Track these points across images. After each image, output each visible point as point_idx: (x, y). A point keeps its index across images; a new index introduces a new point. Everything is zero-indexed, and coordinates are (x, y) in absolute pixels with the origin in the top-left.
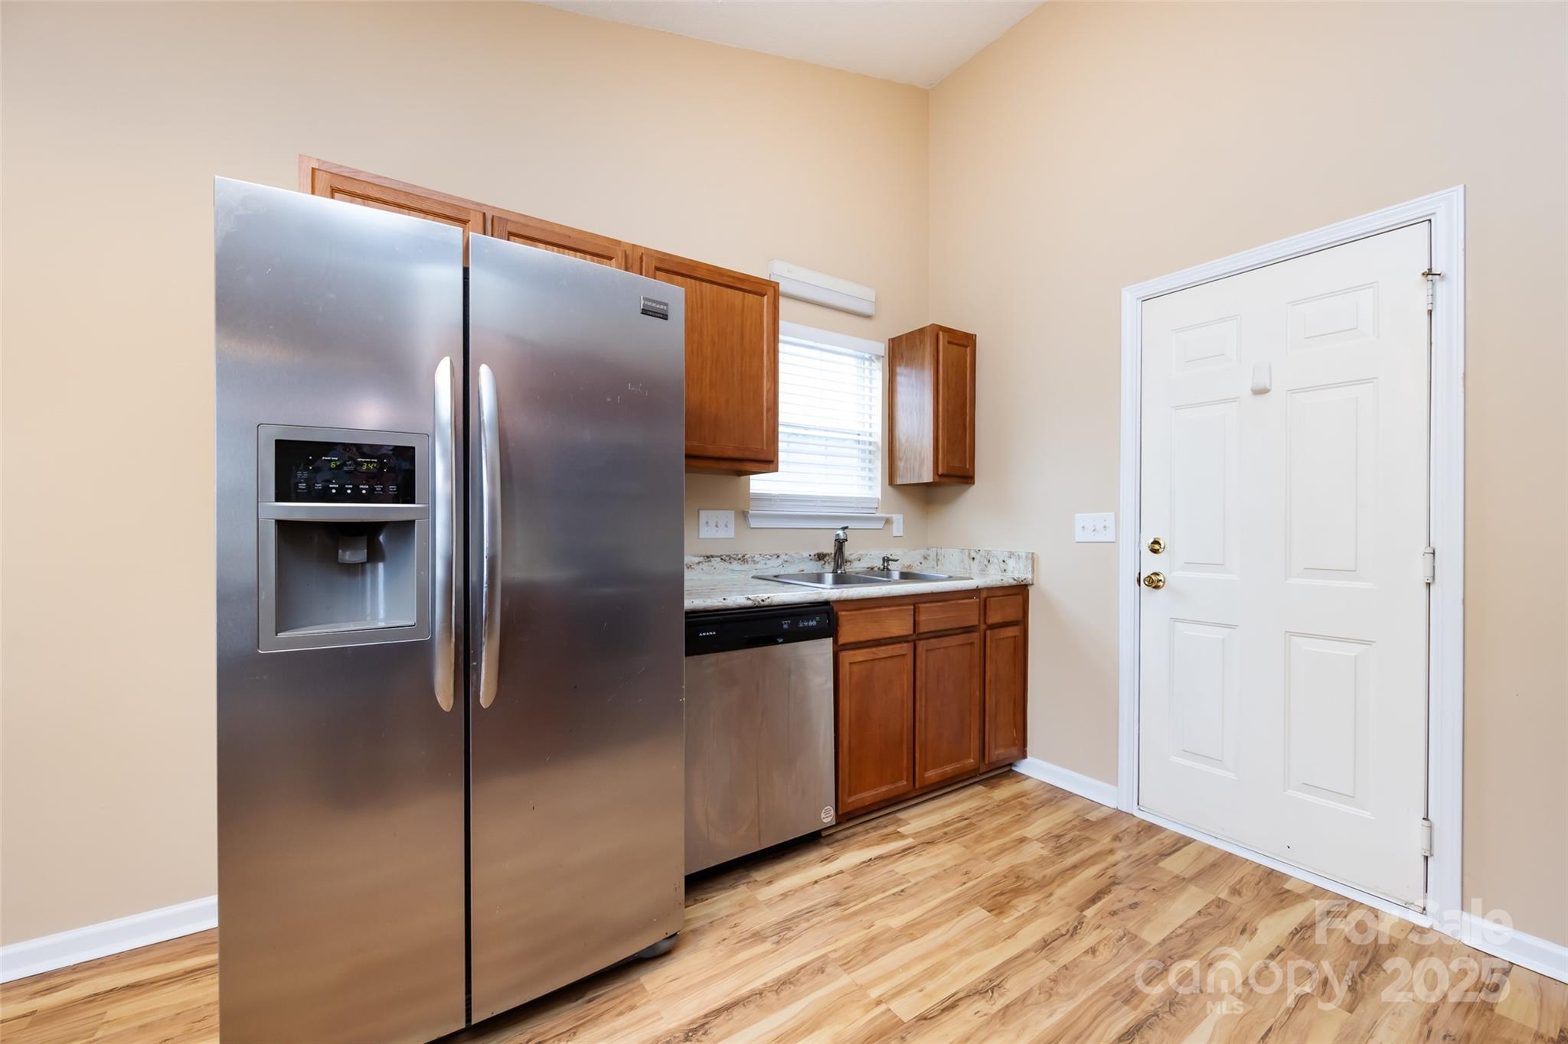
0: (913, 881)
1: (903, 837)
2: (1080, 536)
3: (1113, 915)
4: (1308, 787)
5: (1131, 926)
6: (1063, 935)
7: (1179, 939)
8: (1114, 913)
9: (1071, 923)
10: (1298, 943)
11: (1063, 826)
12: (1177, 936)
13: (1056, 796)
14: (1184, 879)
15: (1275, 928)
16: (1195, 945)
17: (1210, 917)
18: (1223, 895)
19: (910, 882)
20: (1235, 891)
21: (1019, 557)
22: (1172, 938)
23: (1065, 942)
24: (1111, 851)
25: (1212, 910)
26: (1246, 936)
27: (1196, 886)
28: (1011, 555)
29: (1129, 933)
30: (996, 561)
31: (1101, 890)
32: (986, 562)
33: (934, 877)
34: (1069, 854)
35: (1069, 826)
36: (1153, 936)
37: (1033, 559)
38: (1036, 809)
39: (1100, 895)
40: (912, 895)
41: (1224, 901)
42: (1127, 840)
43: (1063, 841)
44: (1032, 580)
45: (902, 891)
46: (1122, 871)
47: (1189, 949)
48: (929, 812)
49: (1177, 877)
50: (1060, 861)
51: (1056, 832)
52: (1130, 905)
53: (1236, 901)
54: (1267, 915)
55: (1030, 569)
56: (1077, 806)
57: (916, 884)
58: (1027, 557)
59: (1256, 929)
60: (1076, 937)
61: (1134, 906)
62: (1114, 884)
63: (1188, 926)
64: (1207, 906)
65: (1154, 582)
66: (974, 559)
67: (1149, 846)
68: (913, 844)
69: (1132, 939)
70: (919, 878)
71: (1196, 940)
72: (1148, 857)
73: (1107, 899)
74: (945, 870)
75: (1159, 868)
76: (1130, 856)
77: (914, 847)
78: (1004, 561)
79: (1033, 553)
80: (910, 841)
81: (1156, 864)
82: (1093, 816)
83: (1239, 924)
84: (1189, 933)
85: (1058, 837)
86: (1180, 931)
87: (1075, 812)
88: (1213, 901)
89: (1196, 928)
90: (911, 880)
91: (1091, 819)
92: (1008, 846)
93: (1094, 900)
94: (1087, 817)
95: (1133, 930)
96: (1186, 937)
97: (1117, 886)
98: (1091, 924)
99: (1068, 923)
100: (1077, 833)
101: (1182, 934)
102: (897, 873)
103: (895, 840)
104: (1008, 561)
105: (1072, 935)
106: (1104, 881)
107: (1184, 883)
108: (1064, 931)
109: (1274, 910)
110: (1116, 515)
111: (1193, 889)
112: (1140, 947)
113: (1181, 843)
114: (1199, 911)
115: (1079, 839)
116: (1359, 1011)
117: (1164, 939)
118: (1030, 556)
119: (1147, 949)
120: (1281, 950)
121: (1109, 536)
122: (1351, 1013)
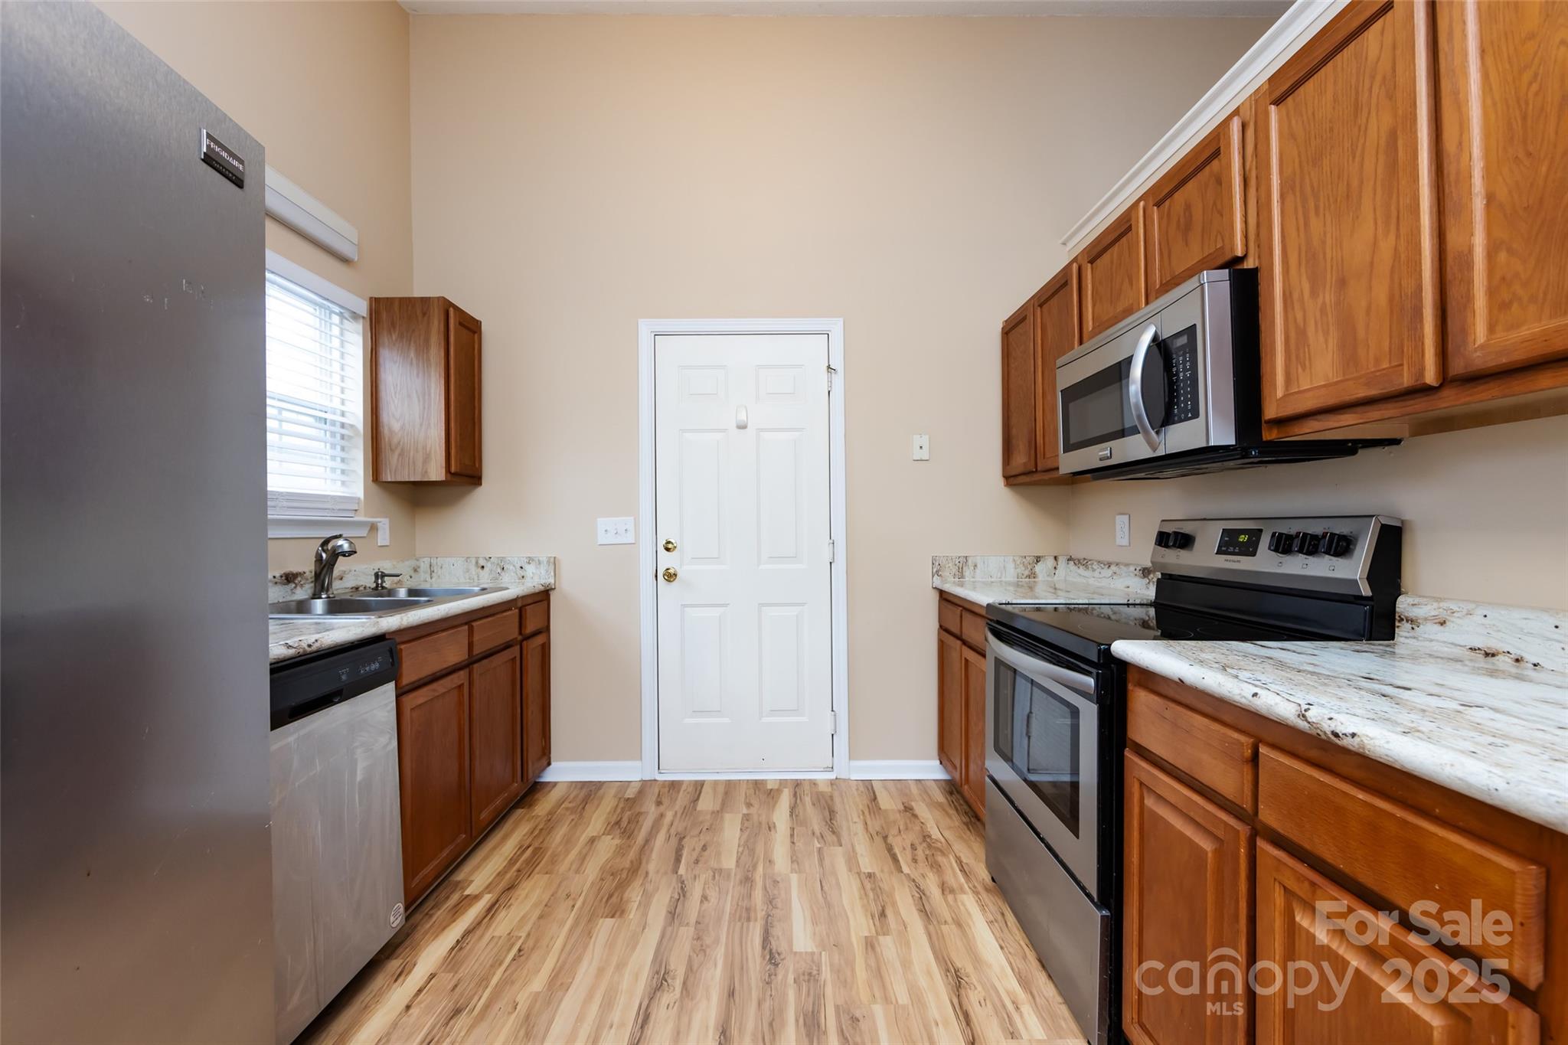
0: (523, 935)
1: (476, 898)
2: (602, 539)
3: (697, 863)
4: (774, 712)
5: (713, 864)
6: (679, 899)
8: (697, 862)
9: (676, 887)
10: (796, 820)
11: (614, 812)
12: (742, 854)
13: (590, 792)
14: (718, 812)
15: (781, 816)
16: (754, 853)
17: (748, 830)
18: (745, 811)
19: (521, 937)
20: (749, 805)
21: (540, 563)
22: (740, 858)
23: (683, 905)
24: (662, 815)
25: (746, 824)
26: (772, 830)
27: (728, 813)
28: (530, 560)
29: (716, 870)
30: (512, 567)
31: (677, 849)
32: (499, 570)
33: (541, 917)
34: (636, 832)
35: (619, 810)
36: (729, 862)
37: (554, 563)
38: (584, 808)
39: (680, 853)
40: (533, 949)
41: (748, 815)
42: (666, 801)
43: (624, 824)
44: (555, 584)
45: (520, 950)
46: (679, 826)
47: (753, 857)
48: (486, 858)
49: (713, 812)
50: (633, 841)
51: (614, 820)
52: (702, 849)
53: (753, 811)
54: (773, 811)
55: (552, 574)
56: (613, 792)
57: (529, 935)
58: (548, 562)
59: (774, 823)
60: (688, 894)
61: (704, 848)
62: (681, 839)
63: (742, 843)
64: (742, 823)
65: (670, 576)
66: (483, 567)
67: (682, 799)
68: (493, 900)
69: (718, 872)
70: (527, 928)
71: (753, 850)
72: (687, 808)
73: (685, 853)
74: (546, 906)
75: (699, 811)
76: (676, 813)
77: (497, 901)
78: (522, 568)
79: (555, 558)
80: (487, 899)
81: (695, 810)
82: (630, 793)
83: (764, 826)
84: (746, 847)
85: (618, 823)
86: (741, 849)
87: (615, 796)
88: (742, 819)
89: (747, 841)
90: (520, 935)
91: (630, 797)
92: (584, 851)
93: (678, 860)
94: (626, 796)
95: (716, 866)
96: (746, 852)
97: (685, 840)
98: (689, 877)
99: (674, 888)
100: (629, 813)
101: (743, 851)
102: (500, 937)
103: (470, 905)
104: (526, 567)
105: (684, 896)
106: (674, 841)
107: (720, 815)
108: (677, 897)
109: (774, 806)
110: (635, 519)
111: (727, 816)
112: (729, 876)
113: (699, 786)
114: (741, 829)
115: (633, 817)
116: (843, 842)
117: (737, 862)
118: (552, 560)
119: (733, 875)
120: (794, 829)
121: (630, 538)
122: (841, 846)
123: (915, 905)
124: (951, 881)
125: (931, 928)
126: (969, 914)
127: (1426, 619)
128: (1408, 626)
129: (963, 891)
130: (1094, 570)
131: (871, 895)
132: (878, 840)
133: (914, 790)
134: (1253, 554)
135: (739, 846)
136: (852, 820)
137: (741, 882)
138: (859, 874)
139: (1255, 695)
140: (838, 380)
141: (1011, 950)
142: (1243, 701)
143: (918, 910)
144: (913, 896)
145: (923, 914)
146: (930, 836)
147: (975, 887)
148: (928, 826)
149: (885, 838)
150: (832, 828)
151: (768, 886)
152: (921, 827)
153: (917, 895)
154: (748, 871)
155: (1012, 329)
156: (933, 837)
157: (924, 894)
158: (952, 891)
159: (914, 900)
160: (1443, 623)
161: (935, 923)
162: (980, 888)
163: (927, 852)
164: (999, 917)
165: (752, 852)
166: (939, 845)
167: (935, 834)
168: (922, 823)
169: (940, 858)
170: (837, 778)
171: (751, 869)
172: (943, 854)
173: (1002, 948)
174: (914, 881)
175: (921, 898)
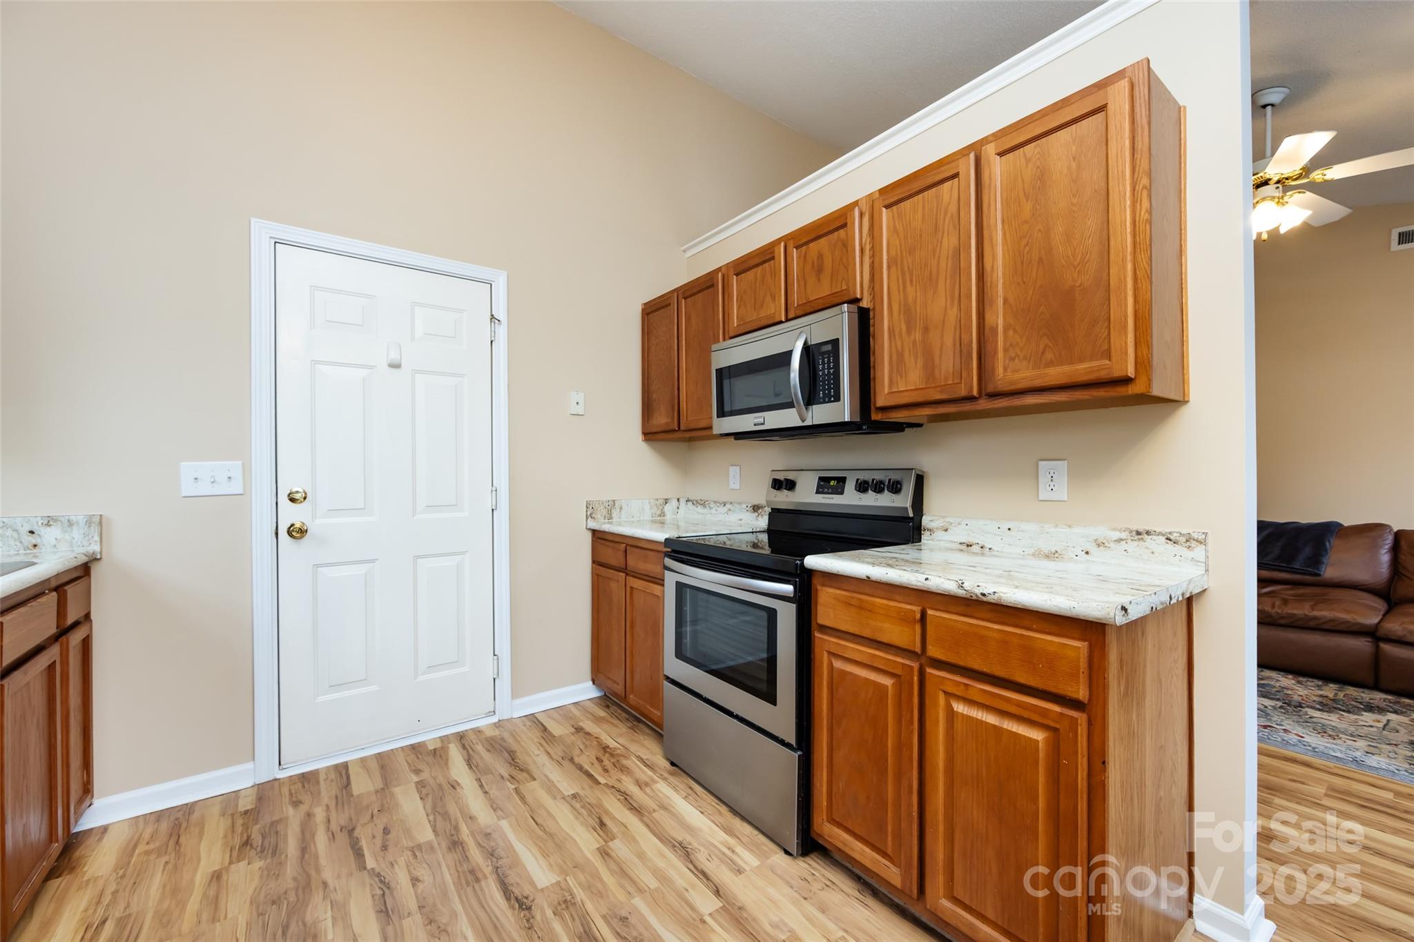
2: (188, 488)
3: (386, 849)
4: (432, 668)
5: (406, 843)
6: (384, 895)
7: (438, 822)
8: (385, 848)
9: (374, 882)
10: (479, 771)
11: (233, 831)
12: (435, 821)
14: (383, 789)
15: (459, 772)
16: (449, 816)
17: (430, 796)
18: (415, 778)
20: (417, 772)
21: (70, 523)
22: (435, 826)
23: (393, 896)
24: (309, 815)
25: (424, 791)
26: (457, 787)
27: (395, 787)
29: (413, 848)
31: (350, 843)
34: (281, 845)
35: (239, 829)
36: (425, 834)
37: (100, 524)
38: (177, 842)
39: (357, 847)
41: (421, 781)
42: (306, 798)
43: (257, 839)
44: (101, 553)
46: (339, 819)
47: (450, 820)
49: (377, 792)
50: (283, 857)
51: (237, 841)
52: (384, 833)
53: (425, 775)
54: (448, 769)
55: (97, 538)
56: (216, 810)
58: (89, 522)
59: (456, 781)
60: (393, 885)
61: (386, 831)
62: (351, 831)
63: (429, 811)
64: (420, 792)
65: (297, 533)
67: (327, 792)
69: (416, 850)
71: (445, 813)
72: (339, 796)
73: (364, 843)
75: (358, 796)
76: (328, 806)
78: (32, 532)
79: (101, 516)
81: (352, 796)
82: (246, 804)
83: (446, 786)
84: (437, 814)
85: (247, 843)
86: (431, 818)
87: (223, 814)
88: (417, 786)
89: (435, 807)
91: (249, 808)
92: (212, 892)
93: (359, 854)
94: (241, 809)
95: (410, 844)
96: (439, 818)
97: (356, 831)
98: (384, 867)
99: (371, 885)
100: (257, 827)
101: (435, 818)
105: (389, 888)
106: (342, 839)
107: (387, 791)
108: (380, 892)
109: (446, 764)
110: (243, 464)
111: (397, 791)
112: (432, 848)
113: (342, 771)
114: (421, 798)
115: (267, 830)
116: (536, 777)
117: (434, 831)
118: (97, 519)
119: (436, 845)
120: (480, 780)
121: (237, 487)
122: (535, 779)
123: (624, 806)
124: (643, 777)
125: (645, 819)
126: (668, 797)
127: (937, 529)
128: (929, 533)
129: (654, 782)
130: (711, 508)
131: (584, 812)
132: (566, 763)
133: (574, 710)
134: (842, 493)
135: (427, 816)
136: (534, 754)
137: (449, 848)
138: (564, 798)
139: (927, 579)
140: (502, 331)
141: (710, 812)
142: (919, 584)
143: (628, 809)
144: (619, 800)
145: (634, 811)
146: (608, 747)
147: (661, 775)
148: (603, 738)
149: (572, 760)
150: (518, 767)
151: (481, 842)
152: (598, 742)
153: (622, 798)
154: (452, 835)
155: (653, 311)
156: (611, 746)
157: (627, 795)
158: (647, 784)
159: (621, 802)
160: (946, 530)
161: (647, 814)
162: (666, 775)
163: (613, 760)
164: (690, 791)
165: (446, 816)
166: (619, 752)
167: (612, 744)
168: (597, 738)
169: (625, 762)
170: (499, 721)
171: (453, 832)
172: (626, 758)
173: (702, 813)
174: (613, 787)
175: (626, 799)
